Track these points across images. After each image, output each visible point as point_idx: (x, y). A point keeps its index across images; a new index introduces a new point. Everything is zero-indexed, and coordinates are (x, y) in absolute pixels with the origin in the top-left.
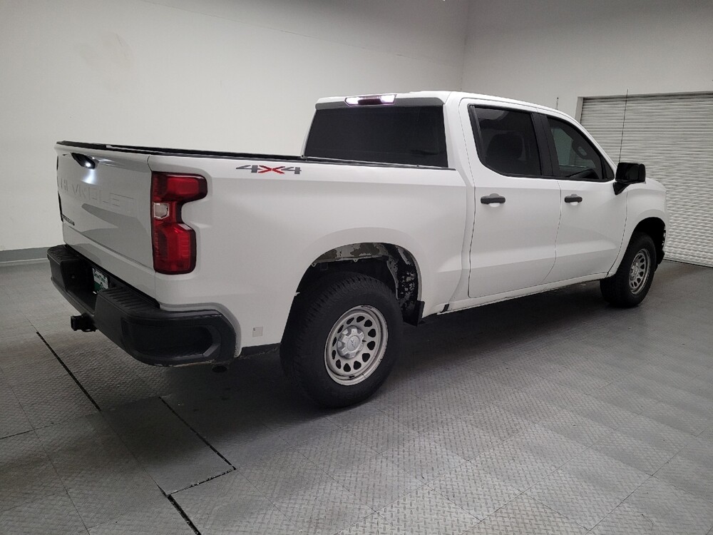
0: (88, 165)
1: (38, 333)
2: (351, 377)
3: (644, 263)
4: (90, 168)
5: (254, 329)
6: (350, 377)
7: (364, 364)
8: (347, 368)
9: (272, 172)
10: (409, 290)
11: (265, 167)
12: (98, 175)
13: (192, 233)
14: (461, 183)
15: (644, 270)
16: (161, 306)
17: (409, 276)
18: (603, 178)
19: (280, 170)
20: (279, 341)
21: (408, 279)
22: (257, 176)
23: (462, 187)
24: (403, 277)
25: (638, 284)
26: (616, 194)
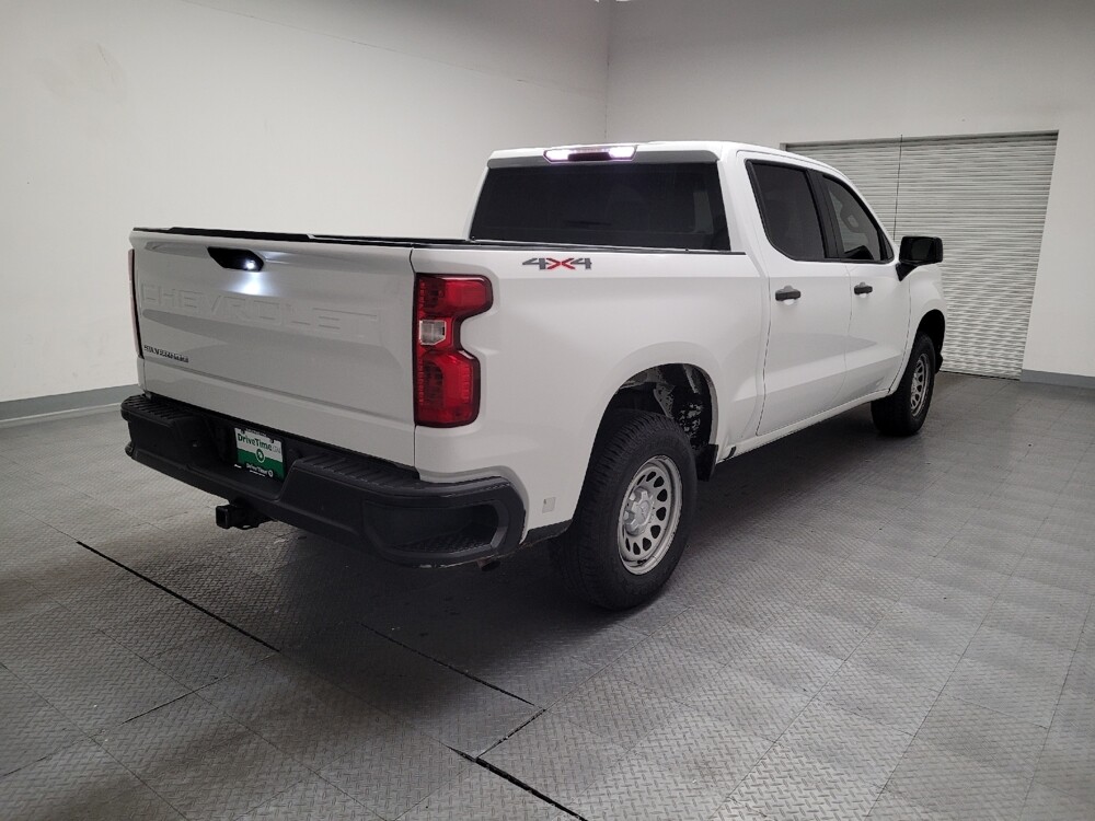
0: (250, 265)
1: (79, 543)
2: (641, 562)
3: (923, 373)
4: (253, 270)
5: (545, 502)
6: (639, 562)
7: (654, 542)
8: (637, 551)
9: (561, 268)
10: (691, 430)
11: (554, 261)
12: (272, 281)
13: (475, 364)
14: (753, 273)
15: (922, 384)
16: (422, 477)
17: (694, 409)
18: (882, 259)
19: (568, 263)
20: (570, 517)
21: (691, 414)
22: (546, 274)
23: (757, 278)
24: (683, 412)
25: (917, 403)
26: (901, 279)
